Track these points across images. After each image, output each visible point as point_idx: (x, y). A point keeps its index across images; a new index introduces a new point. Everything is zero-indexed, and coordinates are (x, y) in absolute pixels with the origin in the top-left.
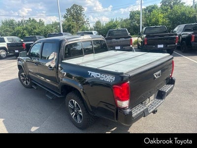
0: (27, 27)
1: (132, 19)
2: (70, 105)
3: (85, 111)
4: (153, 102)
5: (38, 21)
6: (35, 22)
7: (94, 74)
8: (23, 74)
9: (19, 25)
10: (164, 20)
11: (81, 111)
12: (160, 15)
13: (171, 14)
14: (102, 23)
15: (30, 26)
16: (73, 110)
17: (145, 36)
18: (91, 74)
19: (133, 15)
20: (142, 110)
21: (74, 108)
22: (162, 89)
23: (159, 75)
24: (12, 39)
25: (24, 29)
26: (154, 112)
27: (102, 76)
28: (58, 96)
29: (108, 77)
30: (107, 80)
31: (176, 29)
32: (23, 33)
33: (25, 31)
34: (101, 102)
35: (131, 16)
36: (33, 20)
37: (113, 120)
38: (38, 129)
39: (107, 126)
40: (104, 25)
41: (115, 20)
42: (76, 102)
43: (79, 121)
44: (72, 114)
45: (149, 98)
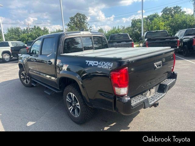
0: (31, 35)
1: (134, 27)
2: (68, 99)
3: (83, 104)
4: (154, 95)
5: (42, 29)
6: (40, 29)
7: (92, 63)
8: (23, 72)
9: (24, 33)
10: (166, 28)
11: (78, 104)
12: (161, 23)
13: (172, 22)
14: (104, 31)
15: (35, 34)
16: (71, 104)
17: (146, 39)
18: (88, 63)
19: (135, 24)
20: (142, 100)
21: (72, 101)
22: (163, 83)
23: (160, 65)
24: (16, 43)
25: (29, 37)
26: (155, 105)
27: (100, 63)
28: (57, 92)
29: (105, 64)
30: (105, 67)
31: (177, 35)
32: (28, 40)
33: (30, 38)
34: (99, 91)
35: (132, 24)
36: (38, 28)
37: (111, 111)
38: (34, 124)
39: (106, 121)
40: (107, 32)
41: (117, 28)
42: (74, 95)
43: (77, 115)
44: (69, 109)
45: (150, 90)
